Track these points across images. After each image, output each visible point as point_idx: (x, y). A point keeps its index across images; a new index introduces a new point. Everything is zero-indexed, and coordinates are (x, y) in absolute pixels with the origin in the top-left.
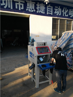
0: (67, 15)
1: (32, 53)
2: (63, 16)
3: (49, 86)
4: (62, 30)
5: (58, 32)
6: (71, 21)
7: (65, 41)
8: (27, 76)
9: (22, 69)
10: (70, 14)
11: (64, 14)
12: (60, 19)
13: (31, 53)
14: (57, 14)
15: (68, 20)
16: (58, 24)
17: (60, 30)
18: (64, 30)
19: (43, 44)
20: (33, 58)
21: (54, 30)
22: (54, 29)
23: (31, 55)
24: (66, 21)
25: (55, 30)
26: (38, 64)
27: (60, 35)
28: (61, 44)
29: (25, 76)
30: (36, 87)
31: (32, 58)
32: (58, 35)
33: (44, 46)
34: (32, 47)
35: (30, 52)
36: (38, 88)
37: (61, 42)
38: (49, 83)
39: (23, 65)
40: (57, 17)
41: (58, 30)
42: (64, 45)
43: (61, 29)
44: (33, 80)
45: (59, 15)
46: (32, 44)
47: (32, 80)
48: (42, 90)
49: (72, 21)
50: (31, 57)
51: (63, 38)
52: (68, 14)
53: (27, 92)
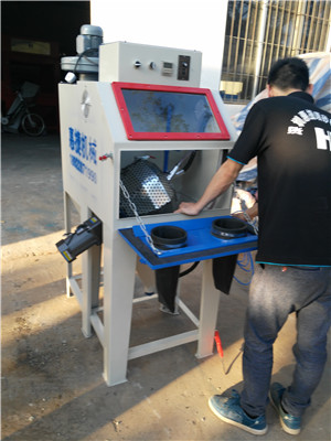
1: (84, 139)
3: (196, 370)
4: (278, 46)
5: (253, 55)
8: (53, 297)
9: (30, 253)
13: (78, 140)
21: (235, 41)
22: (235, 34)
27: (265, 74)
29: (45, 299)
30: (106, 376)
34: (82, 85)
36: (117, 389)
38: (196, 351)
39: (42, 230)
43: (275, 42)
44: (92, 330)
46: (86, 65)
48: (149, 400)
50: (80, 167)
53: (35, 421)
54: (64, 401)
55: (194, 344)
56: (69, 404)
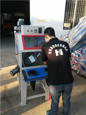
5: (73, 17)
7: (82, 31)
9: (11, 69)
17: (77, 14)
18: (82, 15)
25: (69, 14)
32: (73, 22)
35: (16, 44)
37: (76, 32)
38: (45, 98)
41: (73, 14)
42: (80, 37)
47: (19, 91)
51: (80, 26)
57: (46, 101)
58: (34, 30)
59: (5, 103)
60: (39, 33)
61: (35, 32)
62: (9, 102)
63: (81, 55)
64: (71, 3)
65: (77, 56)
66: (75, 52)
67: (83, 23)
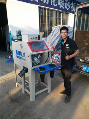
0: (55, 4)
1: (21, 53)
2: (52, 5)
3: (49, 96)
4: (51, 24)
5: (46, 27)
6: (61, 12)
7: (56, 38)
9: (3, 79)
10: (59, 4)
11: (53, 3)
12: (48, 10)
13: (18, 53)
14: (44, 2)
15: (57, 12)
16: (46, 16)
17: (49, 24)
18: (53, 25)
19: (37, 37)
20: (24, 60)
21: (41, 24)
22: (41, 22)
23: (19, 55)
24: (55, 12)
25: (43, 24)
26: (34, 68)
27: (49, 31)
28: (52, 42)
31: (21, 60)
32: (46, 31)
33: (38, 40)
34: (20, 42)
35: (17, 51)
37: (51, 39)
38: (47, 92)
39: (5, 73)
40: (44, 7)
41: (46, 25)
42: (56, 42)
45: (46, 3)
46: (19, 38)
47: (23, 92)
48: (41, 102)
49: (62, 14)
50: (20, 58)
51: (54, 34)
52: (57, 4)
53: (20, 110)
54: (24, 106)
55: (47, 90)
56: (25, 106)
57: (49, 93)
58: (35, 38)
59: (16, 104)
60: (38, 39)
61: (36, 39)
62: (19, 102)
63: (60, 57)
64: (43, 16)
65: (57, 58)
66: (55, 55)
67: (55, 31)
